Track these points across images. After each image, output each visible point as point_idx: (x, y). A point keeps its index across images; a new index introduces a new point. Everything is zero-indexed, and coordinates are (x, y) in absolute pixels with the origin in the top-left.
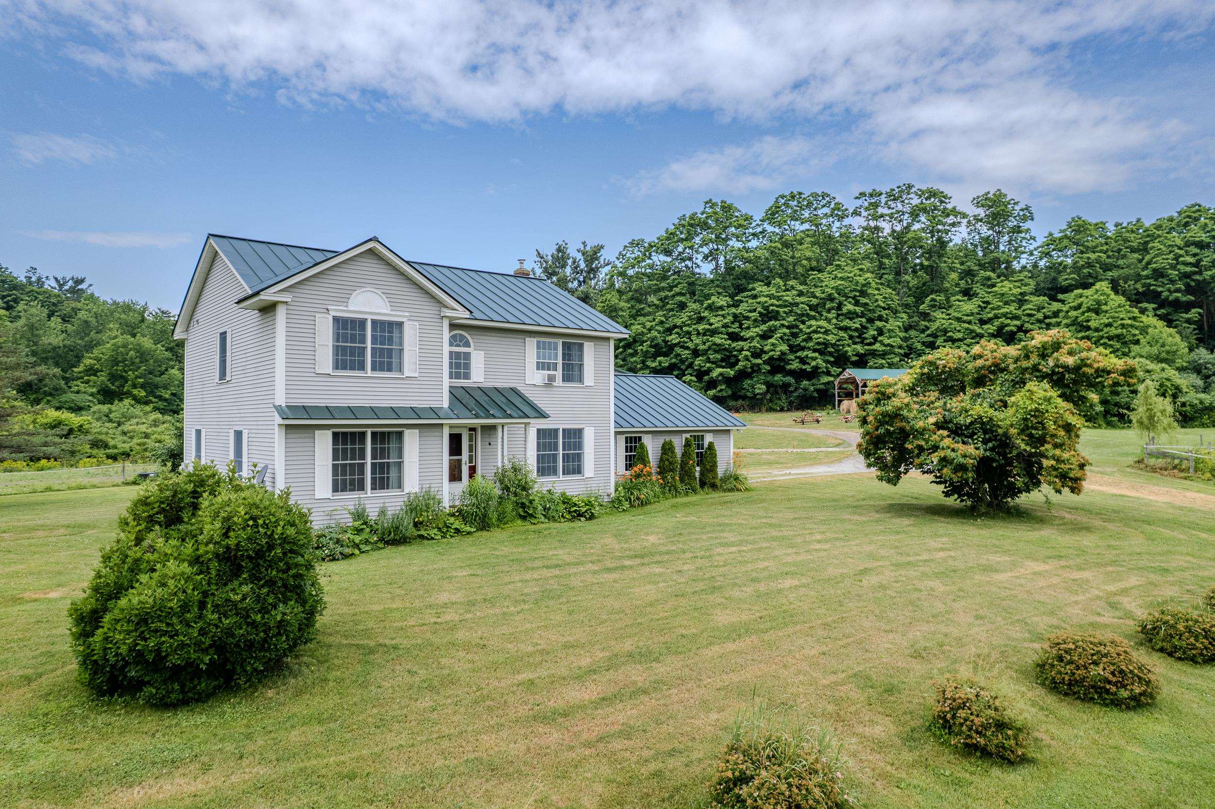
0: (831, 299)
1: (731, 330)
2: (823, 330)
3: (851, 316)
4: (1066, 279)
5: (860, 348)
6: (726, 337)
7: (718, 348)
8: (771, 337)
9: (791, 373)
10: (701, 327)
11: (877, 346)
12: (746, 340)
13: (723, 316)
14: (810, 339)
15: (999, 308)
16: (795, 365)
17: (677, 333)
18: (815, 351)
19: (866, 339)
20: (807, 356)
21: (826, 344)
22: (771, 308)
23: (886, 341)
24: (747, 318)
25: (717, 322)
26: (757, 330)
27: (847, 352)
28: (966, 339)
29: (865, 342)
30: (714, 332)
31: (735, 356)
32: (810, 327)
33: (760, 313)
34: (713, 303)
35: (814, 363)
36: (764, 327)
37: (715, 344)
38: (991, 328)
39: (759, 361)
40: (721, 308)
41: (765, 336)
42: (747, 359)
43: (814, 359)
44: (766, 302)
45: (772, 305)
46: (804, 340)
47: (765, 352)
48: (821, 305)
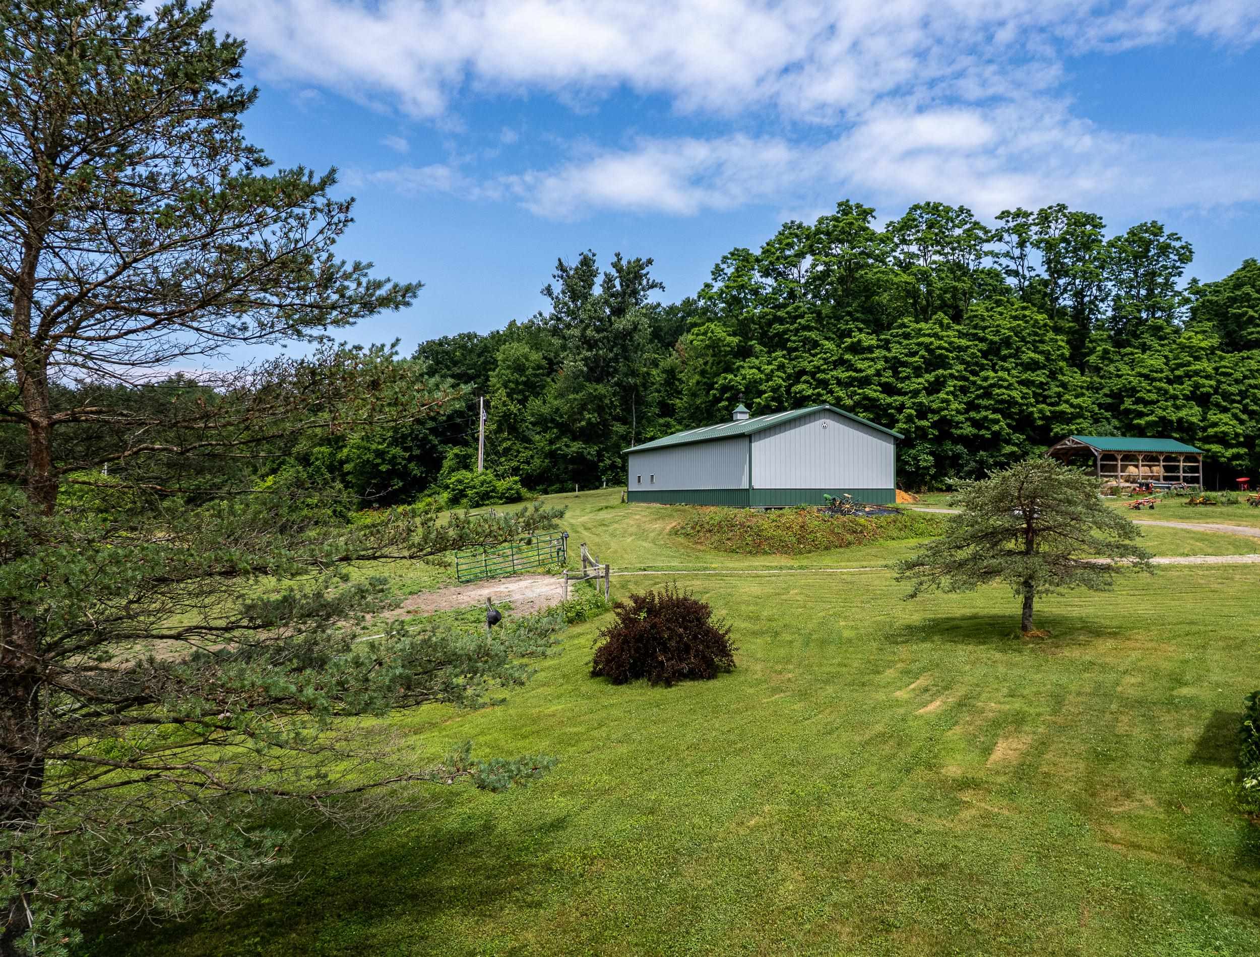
0: (1007, 342)
1: (883, 380)
2: (1005, 384)
3: (1033, 366)
4: (1252, 333)
5: (1047, 410)
6: (879, 388)
8: (938, 392)
9: (963, 440)
10: (844, 375)
11: (1064, 407)
12: (905, 394)
13: (872, 360)
14: (987, 394)
15: (1189, 364)
16: (968, 430)
17: (807, 382)
18: (995, 411)
19: (1050, 397)
20: (986, 418)
21: (1012, 402)
22: (939, 352)
23: (1075, 401)
24: (905, 364)
25: (867, 367)
26: (920, 380)
27: (1032, 413)
28: (1158, 401)
29: (1048, 401)
30: (865, 382)
31: (892, 415)
32: (986, 379)
33: (923, 357)
34: (859, 341)
35: (996, 428)
36: (930, 377)
37: (866, 398)
38: (1187, 387)
39: (925, 423)
40: (870, 349)
41: (934, 388)
42: (909, 419)
43: (996, 422)
44: (931, 343)
45: (940, 348)
46: (978, 397)
47: (934, 412)
48: (993, 351)
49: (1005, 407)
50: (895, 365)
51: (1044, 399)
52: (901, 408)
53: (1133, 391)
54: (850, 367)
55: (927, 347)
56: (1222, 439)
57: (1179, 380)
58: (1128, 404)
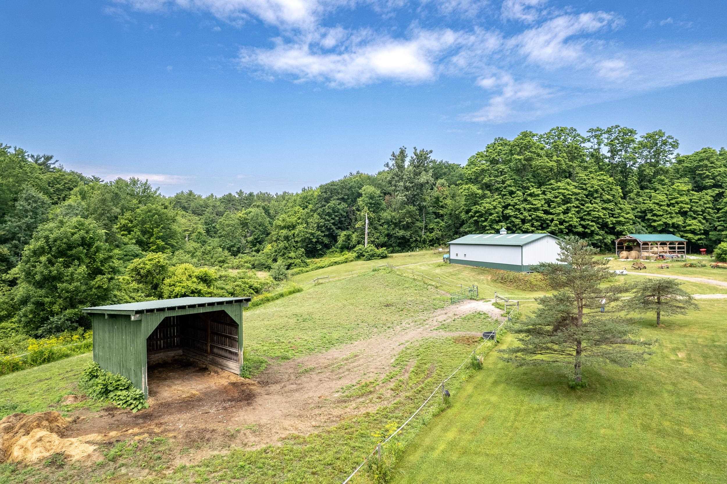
0: (597, 191)
1: (545, 208)
2: (597, 210)
3: (609, 201)
4: (708, 182)
5: (614, 220)
6: (543, 212)
7: (538, 219)
8: (568, 213)
10: (528, 207)
11: (621, 219)
12: (554, 214)
13: (539, 200)
15: (677, 198)
16: (580, 229)
17: (511, 209)
18: (592, 221)
19: (615, 214)
20: (588, 224)
21: (599, 218)
22: (568, 196)
23: (626, 216)
24: (553, 202)
25: (538, 203)
26: (560, 208)
27: (608, 222)
28: (663, 215)
29: (614, 216)
30: (536, 209)
31: (548, 224)
32: (588, 207)
33: (561, 199)
34: (534, 192)
35: (593, 229)
36: (564, 207)
37: (538, 216)
38: (677, 209)
39: (562, 227)
40: (538, 195)
41: (566, 212)
42: (556, 225)
43: (593, 226)
44: (565, 193)
45: (569, 195)
46: (585, 215)
47: (566, 222)
48: (590, 195)
49: (596, 220)
50: (549, 202)
51: (613, 215)
52: (552, 220)
53: (652, 211)
54: (530, 203)
55: (563, 195)
56: (693, 232)
57: (672, 205)
58: (649, 216)
